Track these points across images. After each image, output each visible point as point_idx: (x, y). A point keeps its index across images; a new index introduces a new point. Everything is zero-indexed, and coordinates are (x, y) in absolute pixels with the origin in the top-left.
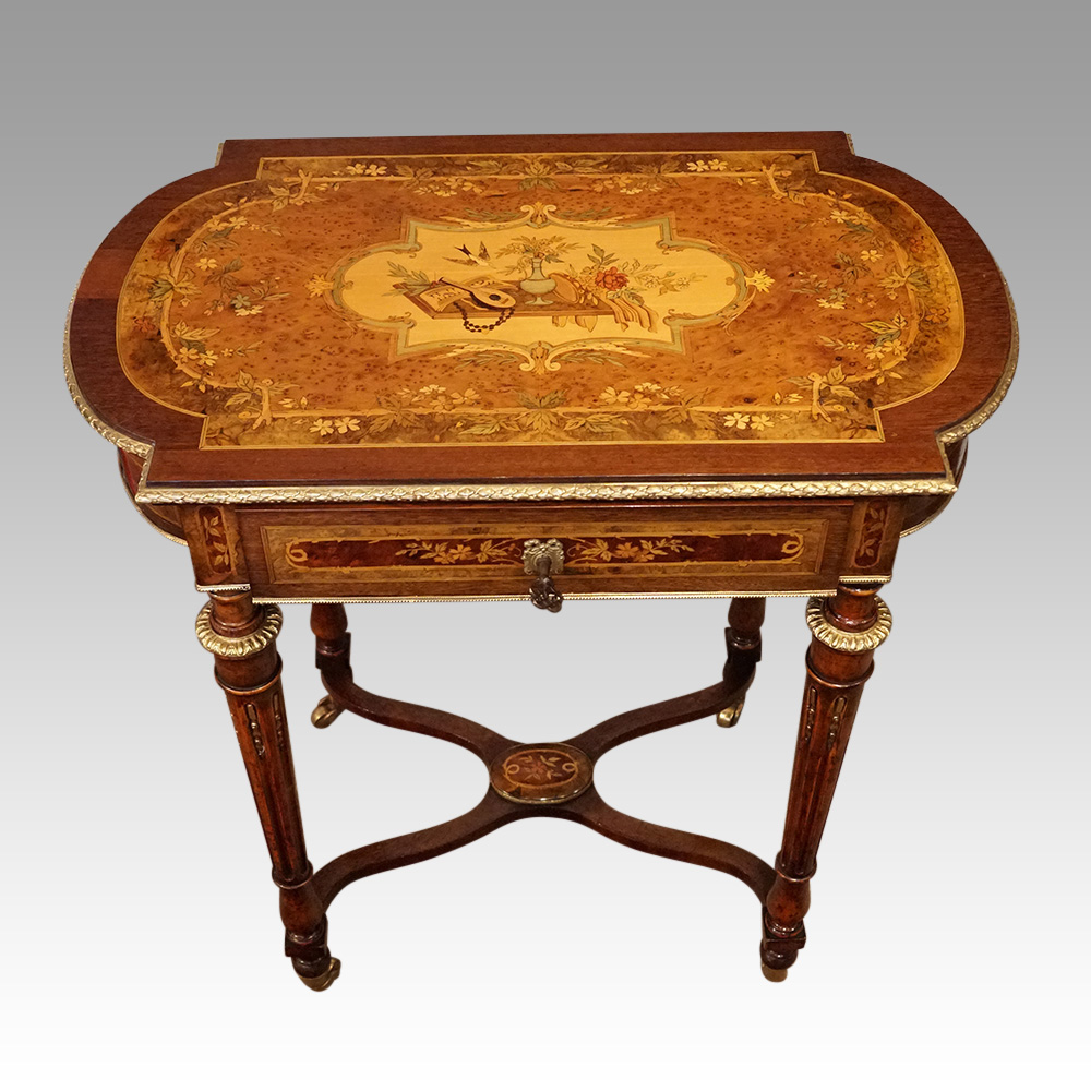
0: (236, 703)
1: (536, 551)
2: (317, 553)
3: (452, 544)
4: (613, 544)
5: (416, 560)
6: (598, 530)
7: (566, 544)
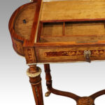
0: (33, 86)
1: (86, 53)
2: (49, 54)
3: (72, 52)
4: (99, 51)
5: (66, 55)
6: (96, 48)
7: (91, 51)
